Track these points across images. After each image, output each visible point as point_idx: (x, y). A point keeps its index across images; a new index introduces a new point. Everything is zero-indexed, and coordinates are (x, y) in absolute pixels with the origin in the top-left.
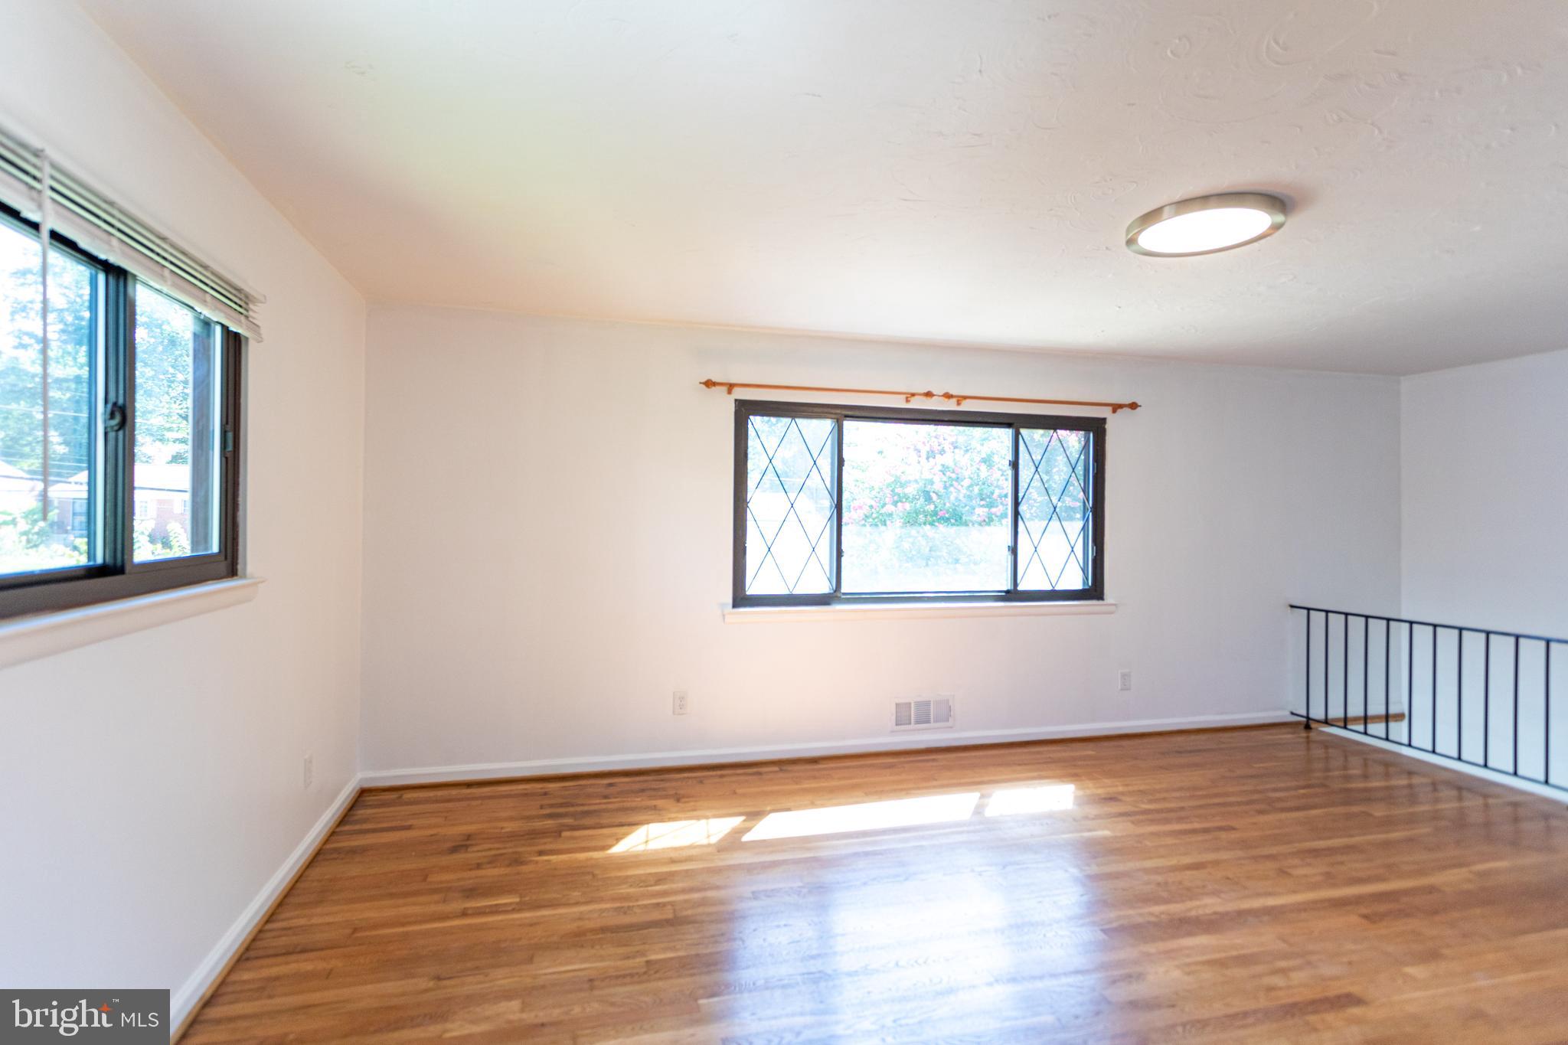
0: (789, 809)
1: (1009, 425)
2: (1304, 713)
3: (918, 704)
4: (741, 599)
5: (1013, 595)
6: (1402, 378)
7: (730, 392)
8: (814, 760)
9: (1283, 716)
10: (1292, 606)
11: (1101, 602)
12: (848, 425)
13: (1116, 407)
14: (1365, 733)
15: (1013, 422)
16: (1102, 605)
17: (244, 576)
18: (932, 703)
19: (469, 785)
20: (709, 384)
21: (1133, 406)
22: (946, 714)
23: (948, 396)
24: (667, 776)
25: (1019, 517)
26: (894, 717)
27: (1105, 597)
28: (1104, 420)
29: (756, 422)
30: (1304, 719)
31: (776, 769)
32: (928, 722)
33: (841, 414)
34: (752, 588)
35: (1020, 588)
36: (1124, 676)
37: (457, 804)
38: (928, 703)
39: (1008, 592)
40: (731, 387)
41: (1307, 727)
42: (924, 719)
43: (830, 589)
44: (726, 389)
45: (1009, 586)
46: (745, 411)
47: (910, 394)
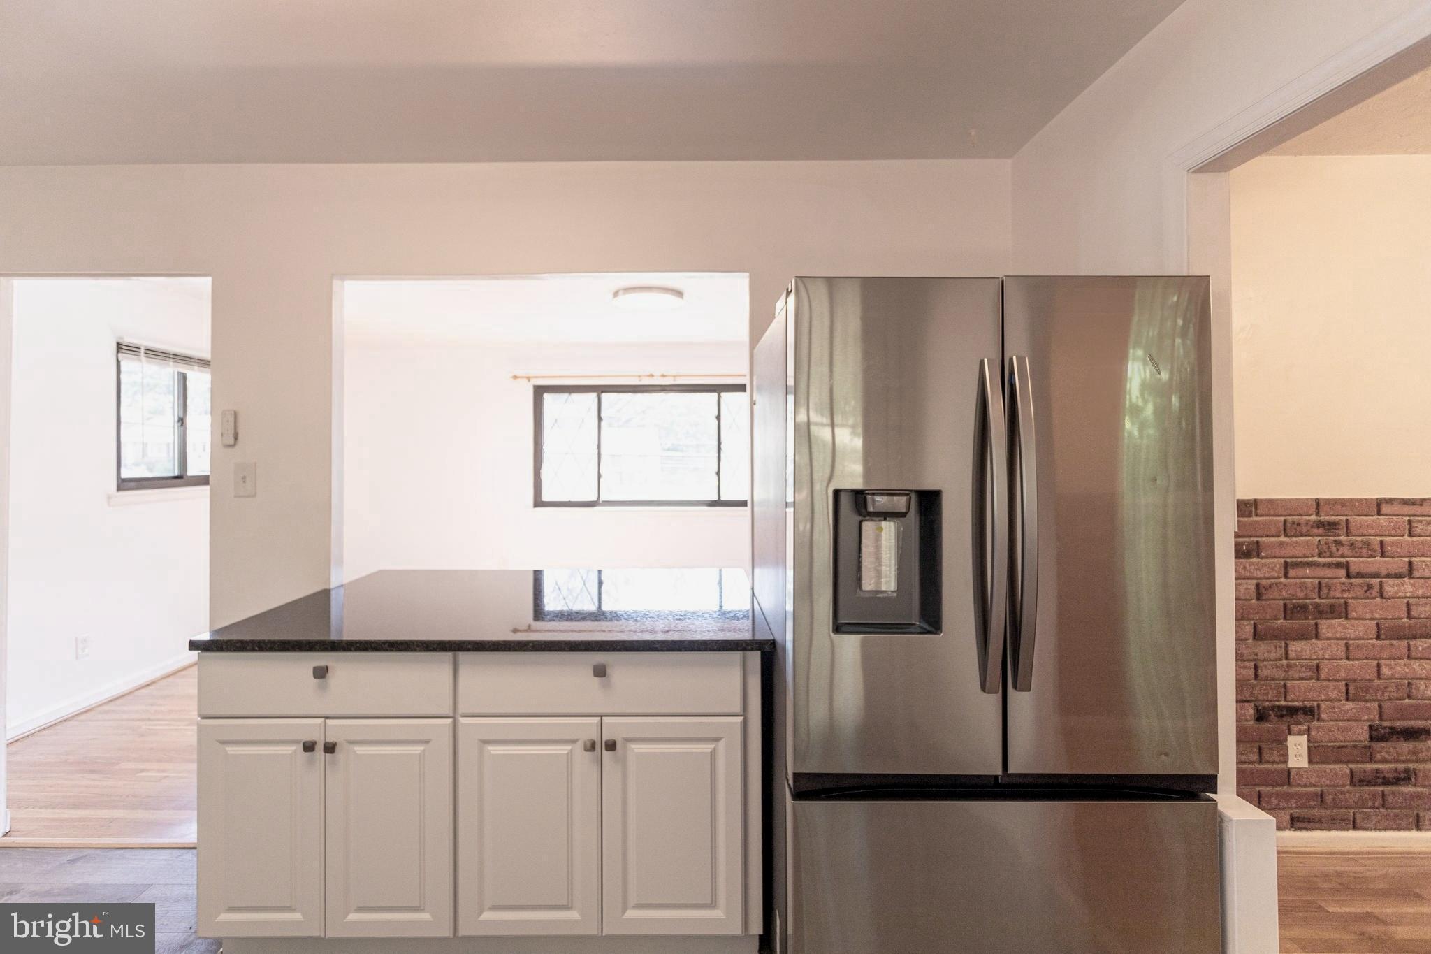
1: (715, 391)
4: (538, 503)
5: (718, 503)
7: (530, 381)
12: (604, 396)
15: (719, 389)
20: (515, 377)
23: (663, 376)
25: (722, 450)
29: (546, 396)
33: (600, 390)
34: (546, 497)
35: (722, 498)
39: (715, 501)
40: (529, 379)
43: (594, 498)
44: (526, 380)
45: (716, 498)
46: (539, 391)
47: (639, 376)
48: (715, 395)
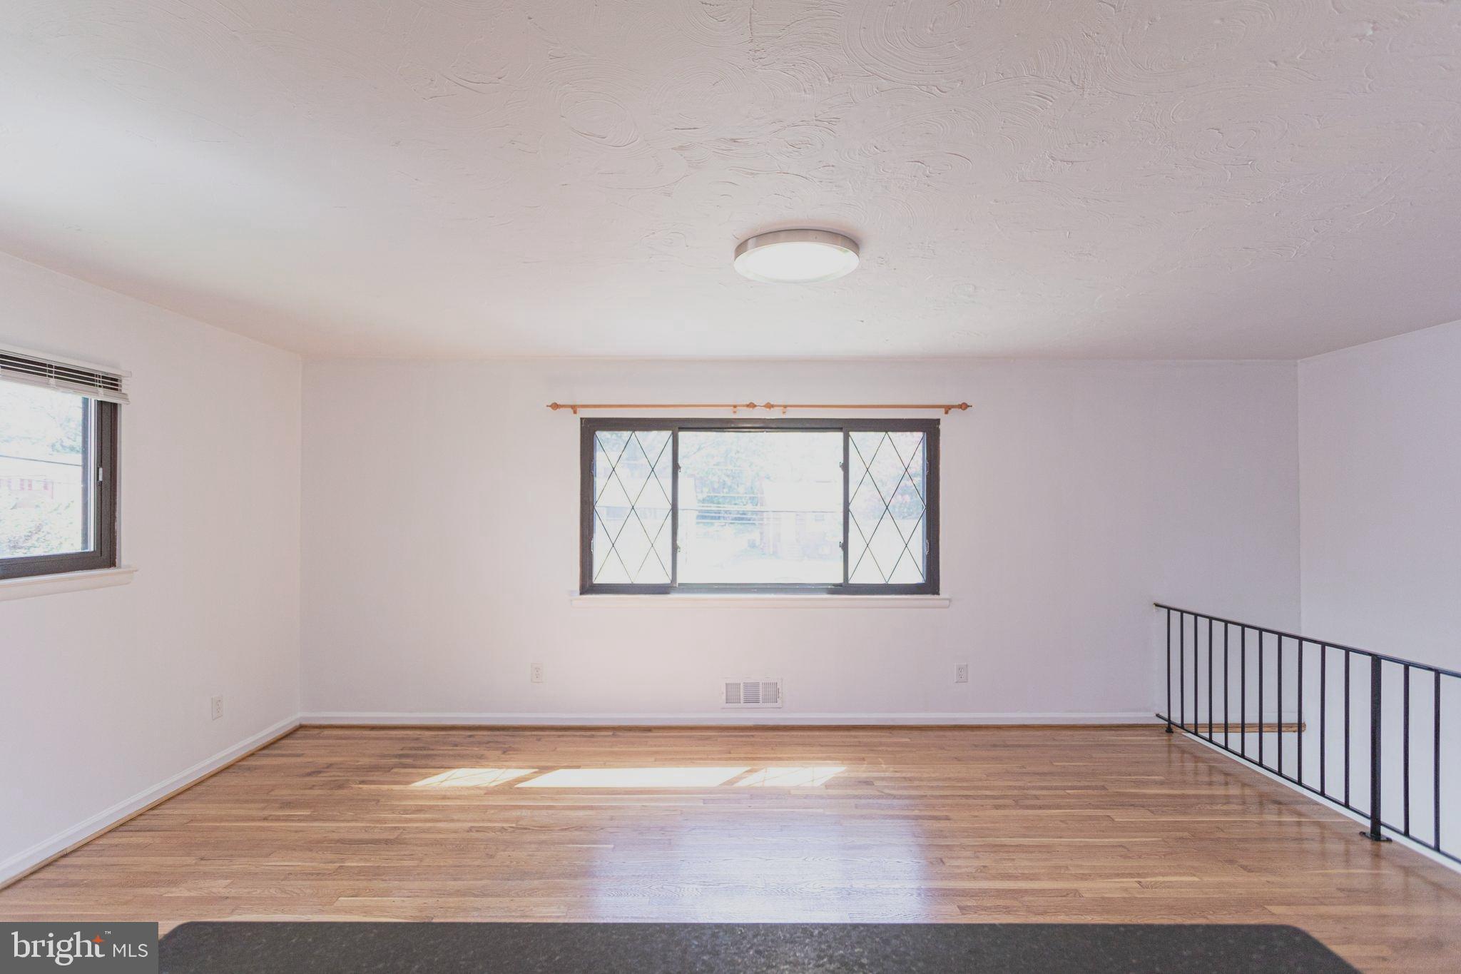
0: (579, 767)
1: (840, 429)
2: (1166, 716)
3: (746, 685)
4: (588, 587)
5: (844, 588)
6: (1299, 361)
7: (575, 412)
8: (649, 729)
9: (1148, 717)
10: (1157, 605)
11: (936, 597)
12: (681, 434)
13: (948, 409)
14: (1210, 740)
15: (846, 426)
16: (937, 599)
17: (120, 567)
18: (761, 686)
19: (373, 728)
20: (555, 406)
21: (964, 406)
22: (774, 693)
23: (769, 406)
24: (521, 733)
25: (850, 513)
26: (724, 697)
27: (940, 592)
28: (938, 421)
29: (602, 436)
30: (1167, 723)
31: (611, 733)
32: (757, 702)
33: (677, 426)
34: (599, 578)
35: (850, 582)
36: (960, 669)
37: (344, 742)
38: (756, 685)
39: (840, 585)
40: (574, 408)
41: (1169, 731)
42: (752, 698)
43: (666, 580)
44: (571, 410)
45: (840, 580)
46: (590, 428)
47: (735, 407)
48: (839, 436)
